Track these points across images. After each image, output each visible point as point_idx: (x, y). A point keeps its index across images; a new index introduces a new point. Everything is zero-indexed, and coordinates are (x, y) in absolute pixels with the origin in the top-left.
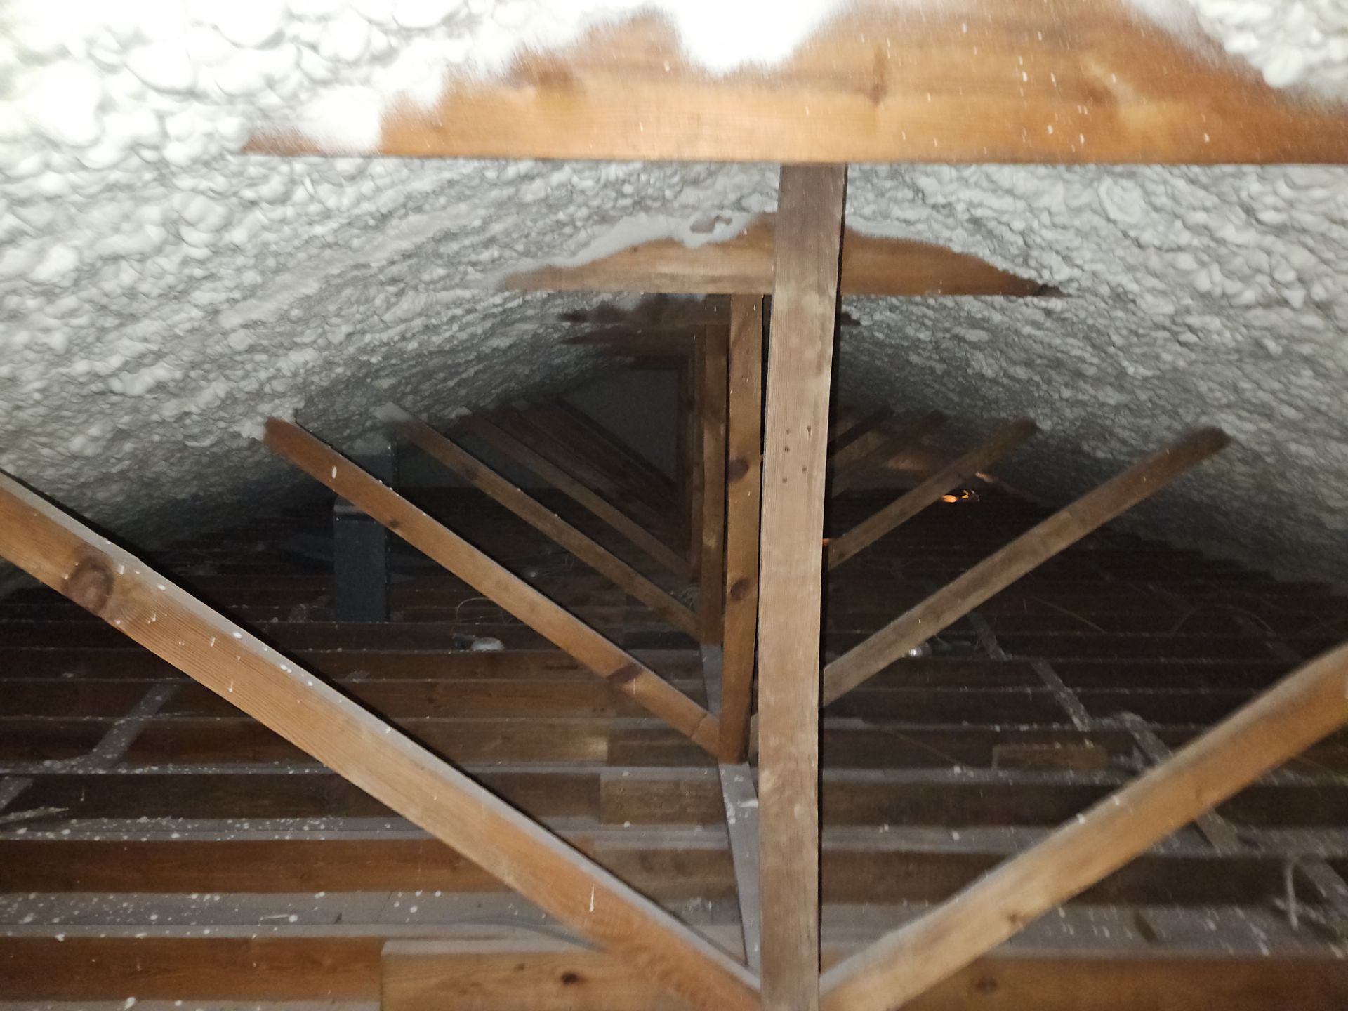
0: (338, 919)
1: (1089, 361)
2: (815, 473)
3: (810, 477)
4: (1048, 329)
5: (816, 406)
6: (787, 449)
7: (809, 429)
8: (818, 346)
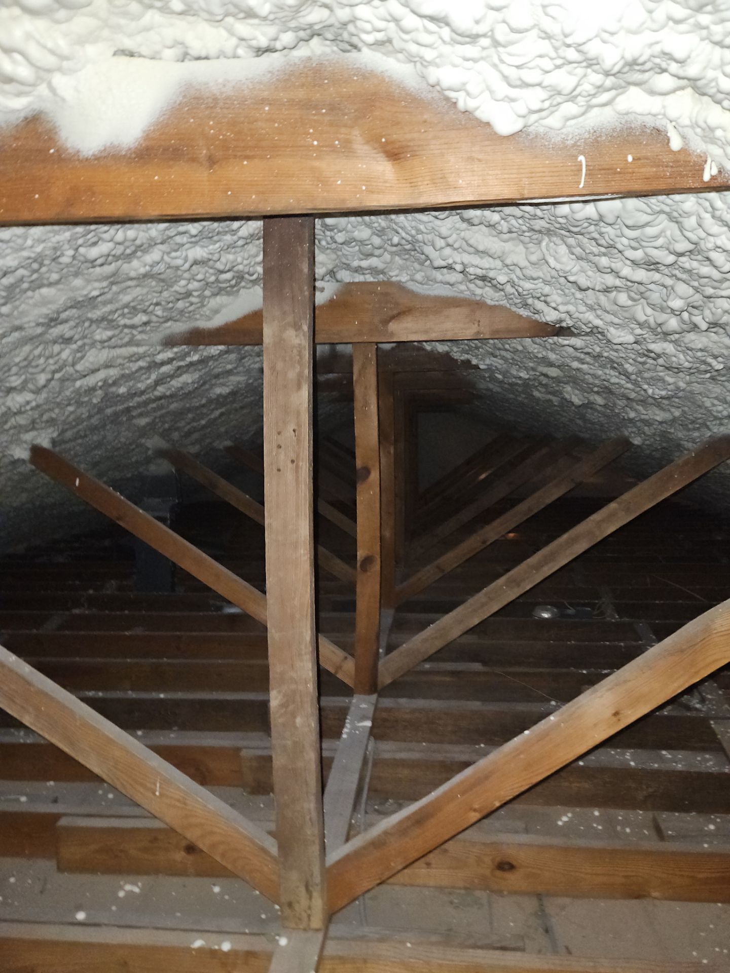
0: (55, 801)
1: (625, 386)
2: (301, 464)
3: (297, 467)
4: (588, 363)
5: (298, 414)
6: (279, 447)
7: (294, 431)
8: (298, 369)
